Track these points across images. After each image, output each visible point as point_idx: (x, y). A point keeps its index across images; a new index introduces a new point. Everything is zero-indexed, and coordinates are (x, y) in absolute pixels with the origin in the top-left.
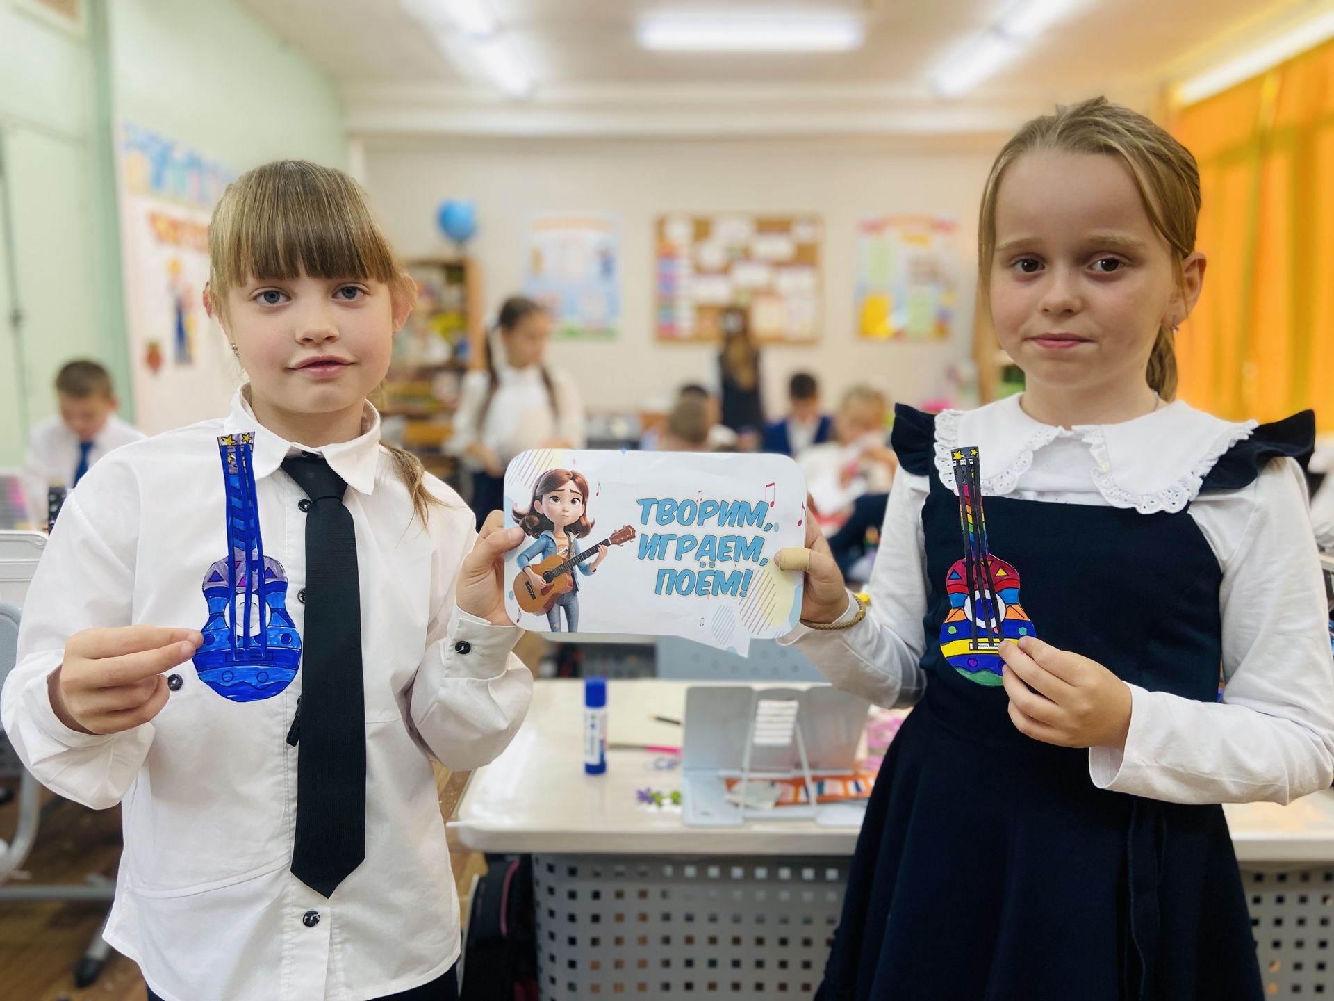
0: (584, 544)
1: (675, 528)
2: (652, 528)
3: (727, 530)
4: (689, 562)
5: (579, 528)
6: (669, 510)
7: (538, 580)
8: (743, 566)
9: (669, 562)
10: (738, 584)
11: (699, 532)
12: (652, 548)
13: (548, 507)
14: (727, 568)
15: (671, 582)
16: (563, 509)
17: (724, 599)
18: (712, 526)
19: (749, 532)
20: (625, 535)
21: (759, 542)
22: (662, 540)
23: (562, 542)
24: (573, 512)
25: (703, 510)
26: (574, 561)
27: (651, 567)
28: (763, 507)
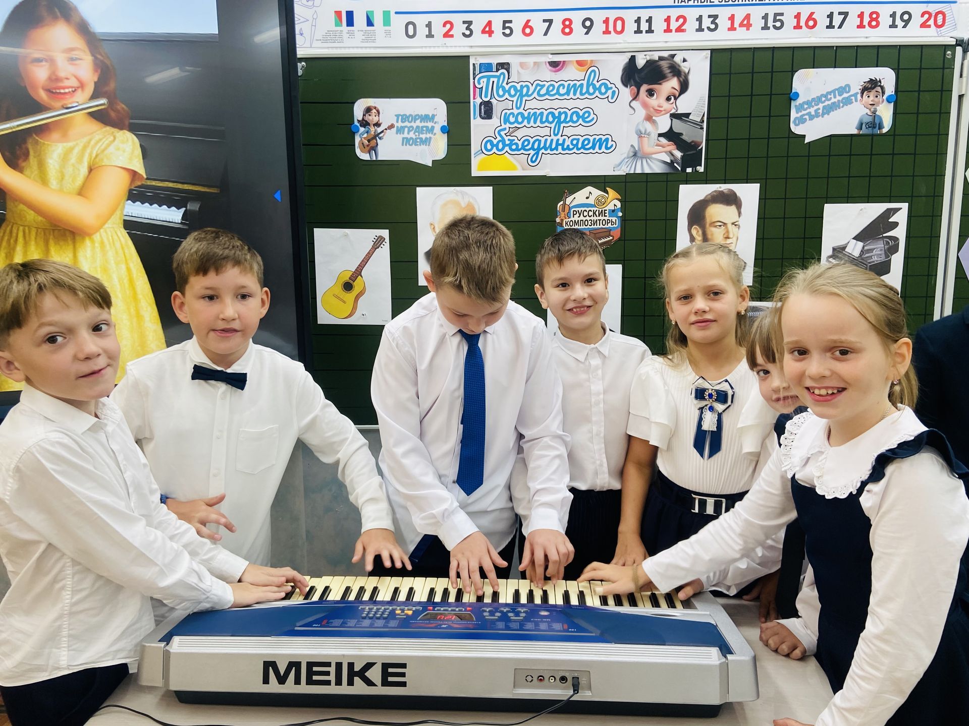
0: (379, 130)
1: (407, 124)
2: (400, 124)
3: (423, 124)
4: (412, 135)
5: (378, 125)
6: (405, 118)
7: (366, 142)
8: (428, 136)
9: (406, 135)
10: (427, 142)
11: (414, 125)
12: (400, 130)
13: (367, 118)
14: (423, 136)
15: (406, 141)
16: (372, 118)
17: (423, 147)
18: (418, 123)
19: (430, 124)
20: (391, 127)
21: (433, 127)
22: (403, 128)
23: (372, 129)
24: (375, 119)
25: (415, 118)
26: (376, 136)
27: (400, 137)
28: (434, 116)
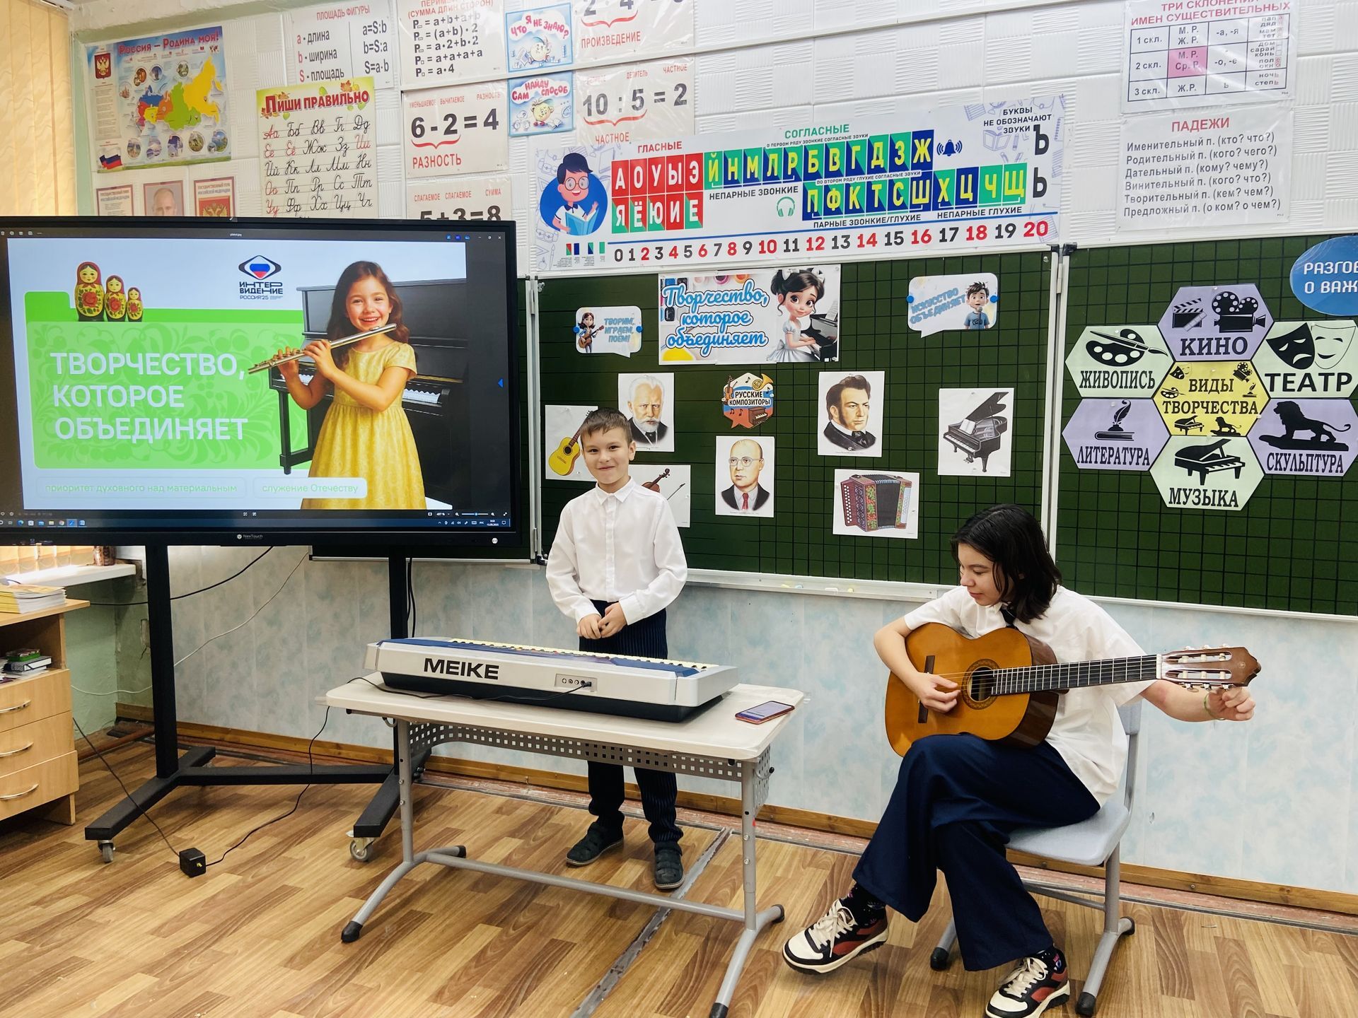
0: (593, 330)
1: (613, 326)
2: (608, 326)
3: (624, 325)
4: (616, 334)
5: (592, 327)
6: (611, 321)
7: (584, 340)
8: (628, 334)
9: (612, 334)
10: (626, 339)
11: (618, 326)
13: (585, 322)
14: (624, 335)
15: (612, 339)
16: (589, 322)
17: (624, 342)
18: (621, 325)
19: (629, 326)
20: (602, 328)
21: (631, 328)
23: (588, 330)
24: (591, 323)
25: (618, 321)
26: (591, 335)
27: (608, 335)
28: (632, 319)
